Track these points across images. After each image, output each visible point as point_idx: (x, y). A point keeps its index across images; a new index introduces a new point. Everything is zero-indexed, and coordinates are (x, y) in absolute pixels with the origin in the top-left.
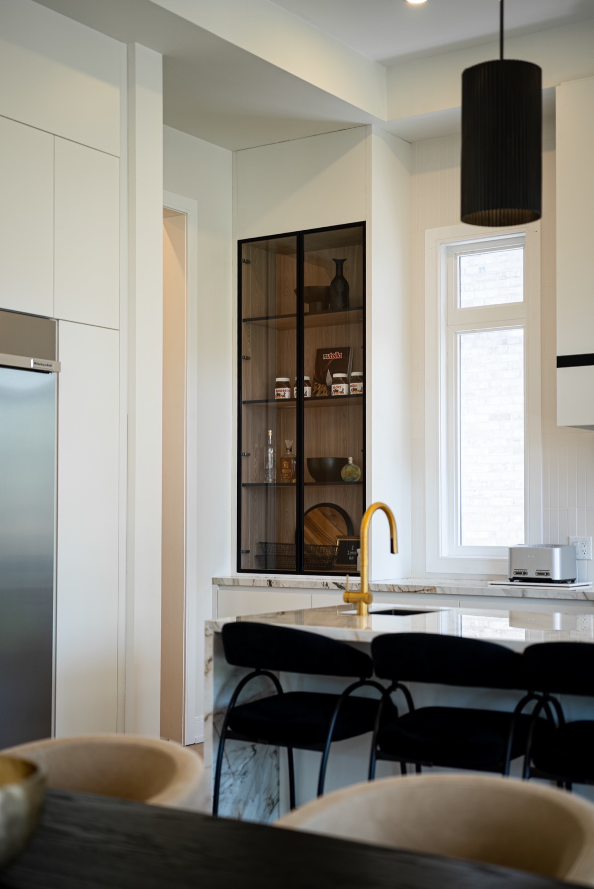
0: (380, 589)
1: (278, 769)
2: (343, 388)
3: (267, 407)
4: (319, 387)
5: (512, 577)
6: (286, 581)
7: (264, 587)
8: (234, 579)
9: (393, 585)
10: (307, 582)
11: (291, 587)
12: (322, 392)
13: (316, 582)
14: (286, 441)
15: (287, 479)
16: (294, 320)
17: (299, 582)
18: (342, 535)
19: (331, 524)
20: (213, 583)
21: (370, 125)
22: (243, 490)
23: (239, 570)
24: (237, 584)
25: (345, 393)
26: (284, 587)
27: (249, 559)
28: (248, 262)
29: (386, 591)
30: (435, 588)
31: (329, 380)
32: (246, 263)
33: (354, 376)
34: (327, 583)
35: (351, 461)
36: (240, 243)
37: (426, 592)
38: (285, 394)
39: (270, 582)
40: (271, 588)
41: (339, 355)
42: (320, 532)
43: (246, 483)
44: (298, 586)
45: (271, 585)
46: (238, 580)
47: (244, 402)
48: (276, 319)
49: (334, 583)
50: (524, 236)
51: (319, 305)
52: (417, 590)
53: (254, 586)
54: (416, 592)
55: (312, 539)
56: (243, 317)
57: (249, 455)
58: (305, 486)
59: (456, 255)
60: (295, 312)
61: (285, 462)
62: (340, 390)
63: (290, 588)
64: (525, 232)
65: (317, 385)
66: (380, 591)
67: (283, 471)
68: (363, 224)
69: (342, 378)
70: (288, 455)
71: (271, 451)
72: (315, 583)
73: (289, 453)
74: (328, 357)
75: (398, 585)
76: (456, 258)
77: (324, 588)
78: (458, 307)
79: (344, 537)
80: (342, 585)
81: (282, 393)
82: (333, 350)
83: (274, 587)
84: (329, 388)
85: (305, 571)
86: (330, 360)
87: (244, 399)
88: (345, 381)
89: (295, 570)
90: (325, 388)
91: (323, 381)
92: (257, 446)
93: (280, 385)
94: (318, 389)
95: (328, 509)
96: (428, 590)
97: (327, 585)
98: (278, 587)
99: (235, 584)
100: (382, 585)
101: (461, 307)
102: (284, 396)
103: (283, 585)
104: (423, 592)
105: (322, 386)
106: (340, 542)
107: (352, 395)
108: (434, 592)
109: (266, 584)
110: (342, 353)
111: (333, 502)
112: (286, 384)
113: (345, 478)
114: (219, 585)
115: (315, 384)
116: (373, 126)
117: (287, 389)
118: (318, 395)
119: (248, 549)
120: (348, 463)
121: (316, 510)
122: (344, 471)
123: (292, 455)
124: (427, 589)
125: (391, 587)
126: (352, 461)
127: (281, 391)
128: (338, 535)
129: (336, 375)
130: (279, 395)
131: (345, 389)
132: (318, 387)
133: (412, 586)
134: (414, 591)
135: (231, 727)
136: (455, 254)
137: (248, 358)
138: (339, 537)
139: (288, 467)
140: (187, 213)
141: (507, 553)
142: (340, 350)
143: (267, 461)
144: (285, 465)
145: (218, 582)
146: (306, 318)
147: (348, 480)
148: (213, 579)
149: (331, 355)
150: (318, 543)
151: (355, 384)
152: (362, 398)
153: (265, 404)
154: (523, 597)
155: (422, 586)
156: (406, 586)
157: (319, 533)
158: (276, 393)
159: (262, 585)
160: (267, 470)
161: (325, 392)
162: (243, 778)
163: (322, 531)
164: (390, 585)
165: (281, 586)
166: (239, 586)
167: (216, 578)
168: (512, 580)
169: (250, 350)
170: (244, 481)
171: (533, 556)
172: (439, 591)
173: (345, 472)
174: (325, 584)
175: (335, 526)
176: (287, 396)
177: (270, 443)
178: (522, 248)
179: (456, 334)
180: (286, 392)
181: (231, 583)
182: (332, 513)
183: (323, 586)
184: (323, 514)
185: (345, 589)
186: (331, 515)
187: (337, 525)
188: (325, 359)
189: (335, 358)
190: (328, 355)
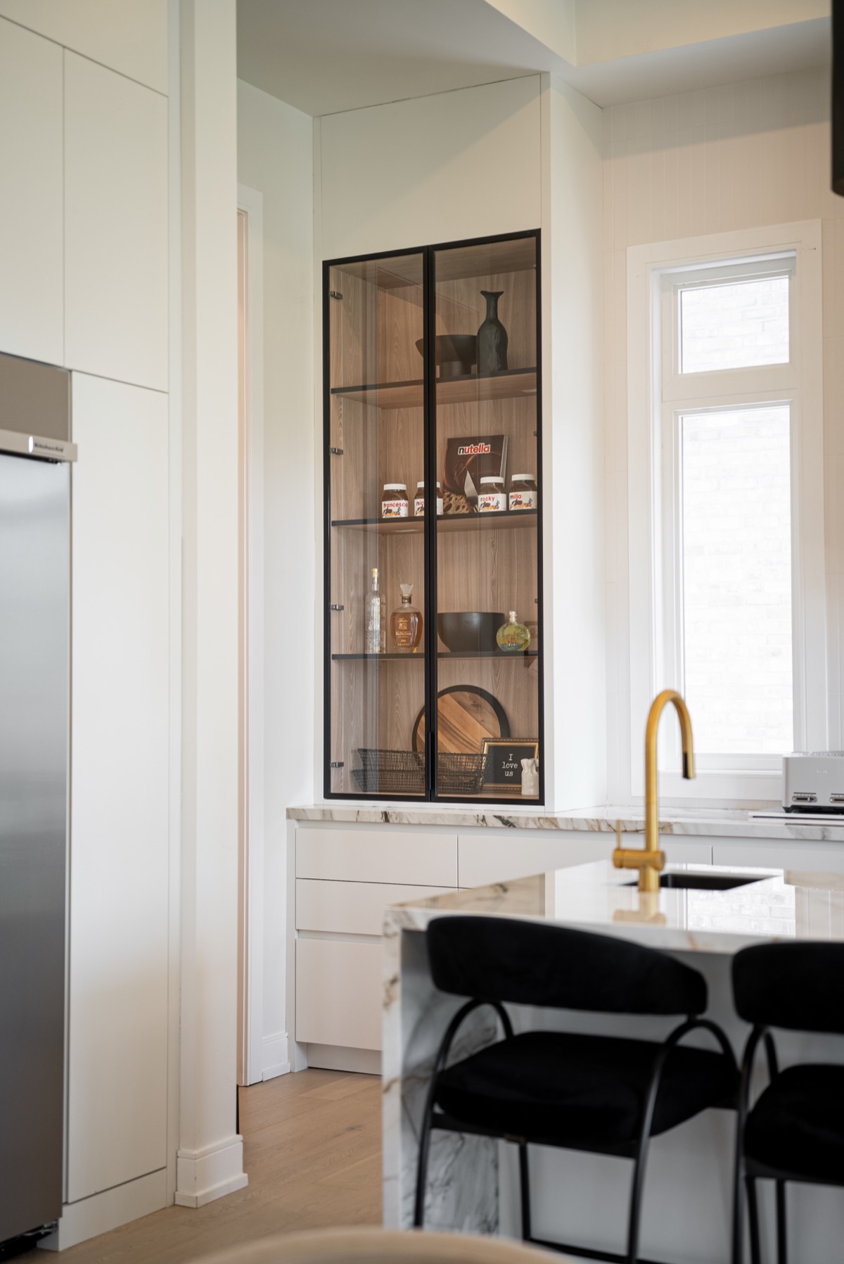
0: (576, 827)
1: (496, 1167)
2: (497, 501)
3: (365, 530)
4: (453, 499)
5: (789, 806)
6: (414, 813)
7: (375, 823)
8: (324, 811)
9: (597, 820)
10: (449, 815)
11: (422, 823)
12: (458, 508)
13: (465, 815)
14: (402, 586)
15: (406, 646)
16: (420, 390)
17: (436, 816)
18: (492, 737)
19: (473, 719)
20: (288, 817)
21: (548, 73)
22: (334, 664)
23: (328, 795)
24: (330, 819)
25: (502, 508)
26: (410, 824)
27: (343, 777)
28: (340, 297)
29: (587, 829)
30: (670, 825)
31: (469, 487)
32: (336, 297)
33: (516, 482)
34: (484, 817)
35: (513, 618)
36: (327, 265)
38: (399, 510)
39: (386, 815)
40: (387, 823)
41: (485, 449)
42: (455, 732)
43: (337, 653)
44: (433, 822)
45: (387, 820)
46: (331, 812)
47: (335, 523)
48: (377, 390)
49: (495, 816)
50: (794, 258)
51: (456, 366)
53: (358, 821)
56: (332, 386)
57: (342, 608)
58: (439, 659)
59: (676, 288)
60: (421, 376)
61: (401, 620)
62: (493, 503)
63: (420, 824)
64: (795, 250)
65: (448, 496)
66: (575, 830)
67: (397, 634)
68: (536, 234)
69: (496, 484)
70: (406, 609)
71: (376, 602)
72: (464, 818)
73: (407, 605)
74: (468, 450)
75: (606, 821)
76: (676, 294)
77: (479, 825)
78: (680, 372)
79: (495, 739)
80: (511, 820)
81: (395, 509)
82: (475, 440)
83: (394, 823)
84: (473, 502)
85: (439, 795)
86: (470, 455)
87: (334, 517)
88: (499, 488)
89: (424, 795)
90: (463, 500)
91: (460, 491)
92: (352, 593)
93: (391, 495)
94: (451, 502)
95: (467, 694)
97: (484, 820)
98: (400, 824)
99: (327, 818)
100: (578, 820)
101: (684, 372)
102: (398, 513)
103: (408, 819)
105: (458, 498)
106: (489, 747)
107: (513, 511)
108: (669, 832)
109: (379, 818)
110: (489, 445)
111: (476, 684)
112: (402, 494)
113: (503, 645)
114: (298, 820)
115: (446, 494)
116: (551, 73)
117: (403, 502)
118: (450, 512)
119: (340, 761)
120: (508, 621)
121: (448, 696)
122: (501, 635)
123: (411, 607)
125: (594, 823)
126: (516, 617)
127: (392, 505)
128: (485, 736)
129: (484, 480)
130: (389, 511)
131: (500, 502)
132: (450, 500)
133: (631, 822)
134: (634, 829)
135: (442, 1106)
136: (674, 286)
137: (339, 452)
138: (486, 740)
139: (406, 628)
140: (246, 212)
141: (781, 765)
142: (485, 440)
143: (369, 618)
144: (401, 625)
145: (294, 814)
146: (439, 387)
147: (509, 649)
148: (288, 810)
149: (472, 448)
150: (452, 750)
151: (519, 493)
152: (535, 516)
153: (361, 526)
154: (824, 839)
157: (453, 733)
158: (384, 509)
159: (373, 820)
160: (369, 632)
161: (463, 507)
162: (446, 1191)
163: (458, 729)
164: (593, 820)
165: (405, 821)
166: (332, 821)
167: (293, 809)
168: (788, 810)
169: (342, 439)
170: (334, 651)
171: (826, 772)
172: (676, 830)
173: (504, 636)
174: (481, 818)
175: (479, 722)
176: (404, 513)
177: (376, 589)
178: (787, 276)
179: (677, 414)
180: (402, 508)
181: (319, 817)
182: (474, 702)
183: (478, 821)
184: (460, 703)
185: (514, 826)
186: (474, 705)
187: (483, 721)
188: (461, 453)
189: (478, 452)
190: (467, 448)
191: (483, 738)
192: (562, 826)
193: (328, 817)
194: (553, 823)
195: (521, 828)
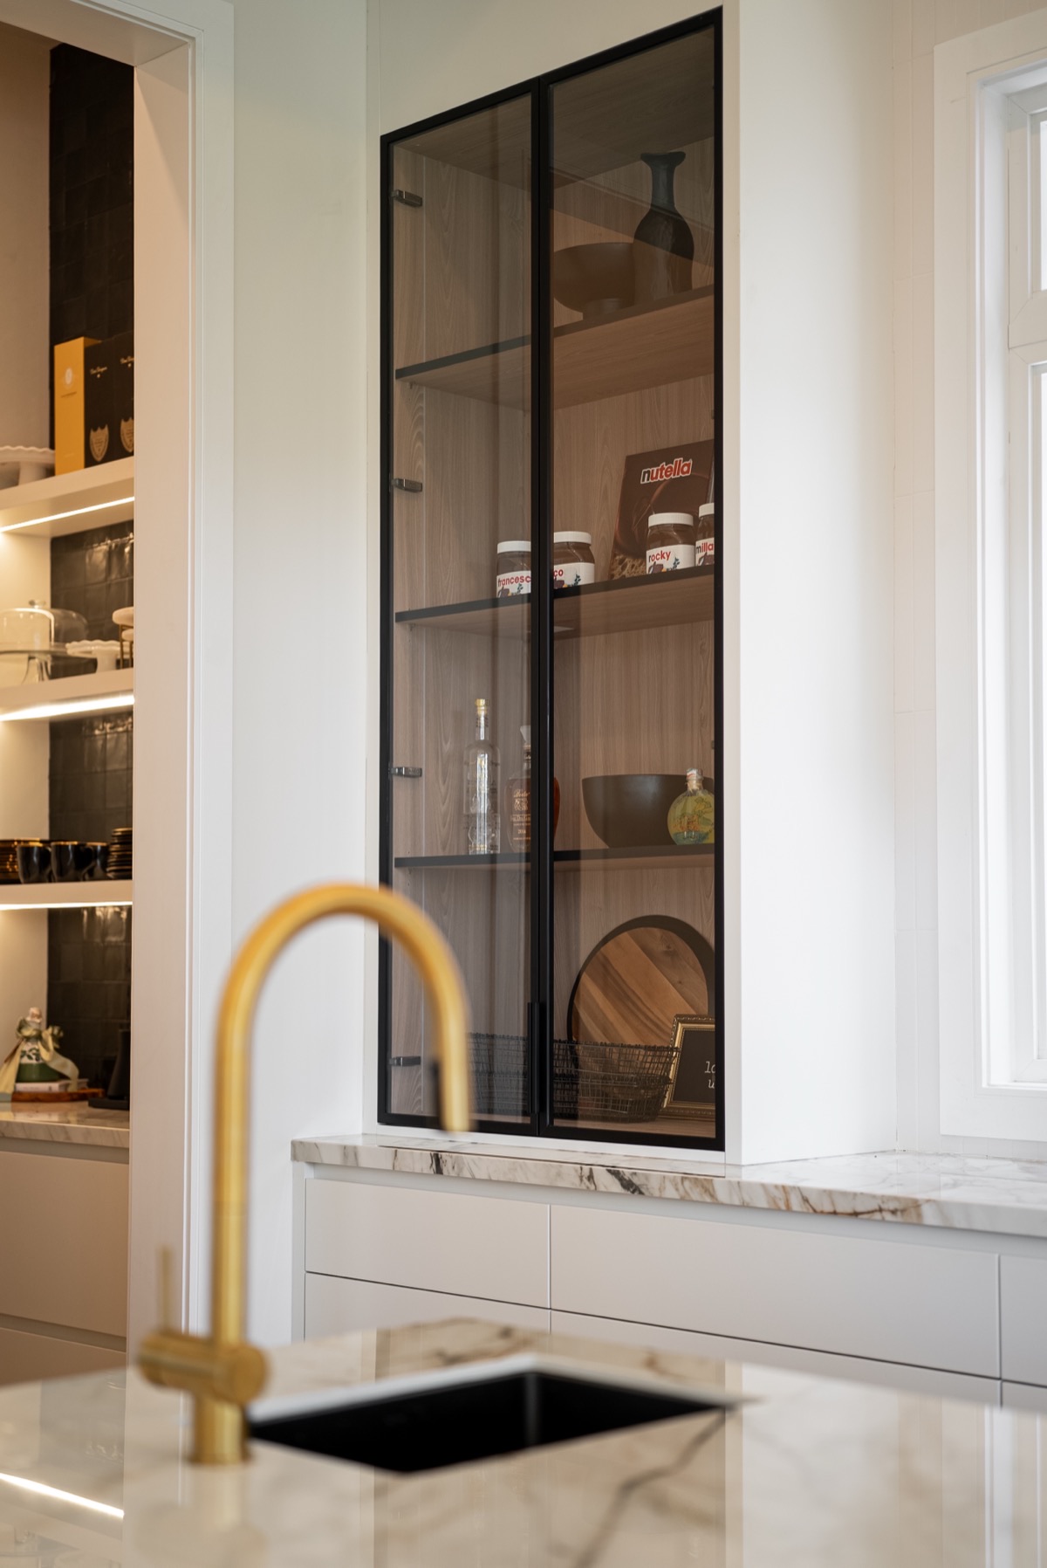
0: (747, 1199)
4: (628, 566)
7: (421, 1174)
8: (345, 1148)
9: (784, 1187)
10: (536, 1164)
13: (561, 1165)
16: (526, 350)
17: (515, 1165)
18: (693, 1013)
19: (666, 979)
20: (295, 1157)
22: (401, 876)
23: (386, 1116)
26: (474, 1179)
27: (421, 1084)
28: (414, 201)
29: (765, 1205)
30: (916, 1205)
32: (407, 203)
33: (701, 520)
34: (589, 1167)
35: (693, 784)
36: (387, 143)
37: (888, 1217)
39: (437, 1159)
40: (440, 1176)
41: (683, 468)
42: (634, 1004)
43: (405, 855)
44: (510, 1177)
45: (439, 1171)
46: (356, 1151)
47: (403, 617)
49: (610, 1172)
51: (610, 307)
52: (859, 1209)
53: (396, 1169)
54: (856, 1214)
55: (612, 1024)
56: (397, 360)
57: (416, 772)
60: (527, 328)
61: (518, 793)
62: (668, 564)
63: (490, 1181)
65: (621, 561)
66: (745, 1206)
67: (513, 819)
68: (712, 22)
69: (676, 525)
71: (483, 762)
72: (564, 1169)
74: (657, 474)
75: (799, 1188)
77: (584, 1187)
79: (695, 1018)
80: (635, 1180)
81: (513, 589)
82: (667, 455)
83: (451, 1175)
86: (660, 482)
87: (400, 606)
88: (680, 534)
89: (529, 1121)
92: (448, 747)
95: (657, 932)
96: (894, 1212)
97: (591, 1177)
98: (459, 1178)
99: (346, 1162)
100: (750, 1187)
103: (471, 1172)
104: (877, 1216)
105: (636, 564)
106: (686, 1033)
108: (915, 1220)
109: (426, 1164)
110: (691, 461)
111: (674, 914)
112: (525, 561)
113: (676, 834)
114: (313, 1164)
115: (617, 558)
117: (527, 574)
119: (415, 1054)
120: (686, 787)
121: (625, 936)
122: (675, 815)
124: (892, 1208)
125: (779, 1194)
126: (699, 781)
127: (509, 581)
128: (681, 1012)
129: (656, 520)
130: (505, 592)
131: (679, 556)
133: (844, 1194)
134: (850, 1210)
137: (414, 488)
138: (682, 1018)
139: (525, 807)
140: (193, 39)
142: (684, 451)
143: (473, 792)
144: (517, 802)
145: (305, 1155)
147: (686, 842)
148: (294, 1144)
150: (629, 1038)
151: (703, 540)
152: (714, 574)
155: (874, 1197)
156: (825, 1191)
157: (630, 1005)
158: (499, 586)
159: (418, 1170)
160: (471, 818)
163: (639, 998)
164: (776, 1187)
165: (466, 1174)
166: (357, 1167)
167: (301, 1143)
170: (401, 852)
172: (930, 1216)
173: (679, 815)
174: (586, 1169)
175: (673, 985)
177: (482, 738)
180: (524, 584)
181: (338, 1160)
182: (669, 947)
183: (581, 1177)
184: (644, 949)
185: (641, 1193)
186: (666, 953)
187: (680, 982)
188: (646, 481)
189: (672, 476)
190: (655, 469)
191: (677, 1016)
192: (722, 1195)
193: (351, 1161)
194: (707, 1190)
195: (652, 1197)
